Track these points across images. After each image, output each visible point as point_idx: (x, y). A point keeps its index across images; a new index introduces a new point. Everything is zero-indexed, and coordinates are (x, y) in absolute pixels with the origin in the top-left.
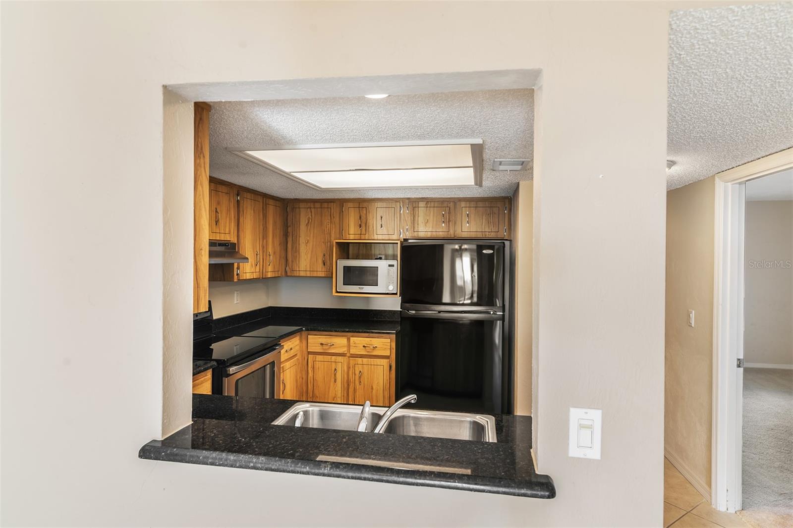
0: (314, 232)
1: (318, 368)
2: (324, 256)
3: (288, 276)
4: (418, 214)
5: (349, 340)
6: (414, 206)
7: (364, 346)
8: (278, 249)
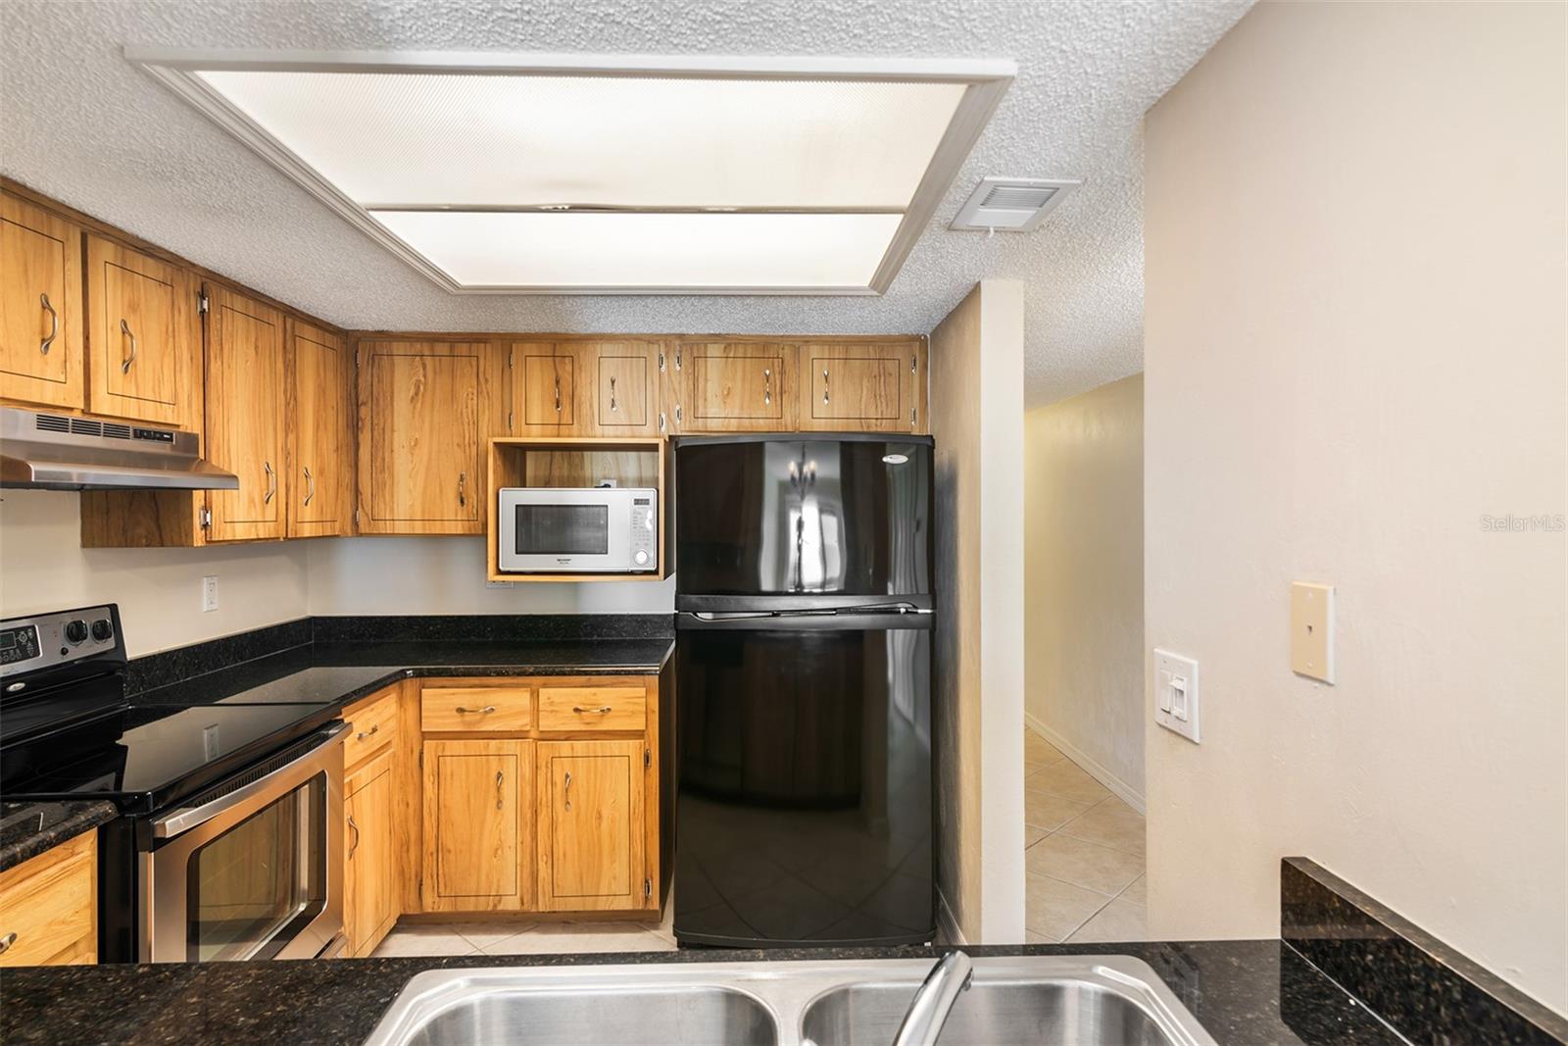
0: (432, 421)
1: (452, 775)
2: (462, 479)
3: (361, 535)
4: (706, 375)
5: (535, 695)
6: (695, 355)
7: (577, 710)
8: (331, 461)
